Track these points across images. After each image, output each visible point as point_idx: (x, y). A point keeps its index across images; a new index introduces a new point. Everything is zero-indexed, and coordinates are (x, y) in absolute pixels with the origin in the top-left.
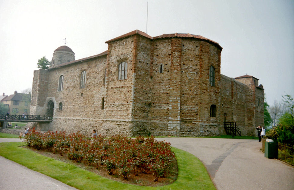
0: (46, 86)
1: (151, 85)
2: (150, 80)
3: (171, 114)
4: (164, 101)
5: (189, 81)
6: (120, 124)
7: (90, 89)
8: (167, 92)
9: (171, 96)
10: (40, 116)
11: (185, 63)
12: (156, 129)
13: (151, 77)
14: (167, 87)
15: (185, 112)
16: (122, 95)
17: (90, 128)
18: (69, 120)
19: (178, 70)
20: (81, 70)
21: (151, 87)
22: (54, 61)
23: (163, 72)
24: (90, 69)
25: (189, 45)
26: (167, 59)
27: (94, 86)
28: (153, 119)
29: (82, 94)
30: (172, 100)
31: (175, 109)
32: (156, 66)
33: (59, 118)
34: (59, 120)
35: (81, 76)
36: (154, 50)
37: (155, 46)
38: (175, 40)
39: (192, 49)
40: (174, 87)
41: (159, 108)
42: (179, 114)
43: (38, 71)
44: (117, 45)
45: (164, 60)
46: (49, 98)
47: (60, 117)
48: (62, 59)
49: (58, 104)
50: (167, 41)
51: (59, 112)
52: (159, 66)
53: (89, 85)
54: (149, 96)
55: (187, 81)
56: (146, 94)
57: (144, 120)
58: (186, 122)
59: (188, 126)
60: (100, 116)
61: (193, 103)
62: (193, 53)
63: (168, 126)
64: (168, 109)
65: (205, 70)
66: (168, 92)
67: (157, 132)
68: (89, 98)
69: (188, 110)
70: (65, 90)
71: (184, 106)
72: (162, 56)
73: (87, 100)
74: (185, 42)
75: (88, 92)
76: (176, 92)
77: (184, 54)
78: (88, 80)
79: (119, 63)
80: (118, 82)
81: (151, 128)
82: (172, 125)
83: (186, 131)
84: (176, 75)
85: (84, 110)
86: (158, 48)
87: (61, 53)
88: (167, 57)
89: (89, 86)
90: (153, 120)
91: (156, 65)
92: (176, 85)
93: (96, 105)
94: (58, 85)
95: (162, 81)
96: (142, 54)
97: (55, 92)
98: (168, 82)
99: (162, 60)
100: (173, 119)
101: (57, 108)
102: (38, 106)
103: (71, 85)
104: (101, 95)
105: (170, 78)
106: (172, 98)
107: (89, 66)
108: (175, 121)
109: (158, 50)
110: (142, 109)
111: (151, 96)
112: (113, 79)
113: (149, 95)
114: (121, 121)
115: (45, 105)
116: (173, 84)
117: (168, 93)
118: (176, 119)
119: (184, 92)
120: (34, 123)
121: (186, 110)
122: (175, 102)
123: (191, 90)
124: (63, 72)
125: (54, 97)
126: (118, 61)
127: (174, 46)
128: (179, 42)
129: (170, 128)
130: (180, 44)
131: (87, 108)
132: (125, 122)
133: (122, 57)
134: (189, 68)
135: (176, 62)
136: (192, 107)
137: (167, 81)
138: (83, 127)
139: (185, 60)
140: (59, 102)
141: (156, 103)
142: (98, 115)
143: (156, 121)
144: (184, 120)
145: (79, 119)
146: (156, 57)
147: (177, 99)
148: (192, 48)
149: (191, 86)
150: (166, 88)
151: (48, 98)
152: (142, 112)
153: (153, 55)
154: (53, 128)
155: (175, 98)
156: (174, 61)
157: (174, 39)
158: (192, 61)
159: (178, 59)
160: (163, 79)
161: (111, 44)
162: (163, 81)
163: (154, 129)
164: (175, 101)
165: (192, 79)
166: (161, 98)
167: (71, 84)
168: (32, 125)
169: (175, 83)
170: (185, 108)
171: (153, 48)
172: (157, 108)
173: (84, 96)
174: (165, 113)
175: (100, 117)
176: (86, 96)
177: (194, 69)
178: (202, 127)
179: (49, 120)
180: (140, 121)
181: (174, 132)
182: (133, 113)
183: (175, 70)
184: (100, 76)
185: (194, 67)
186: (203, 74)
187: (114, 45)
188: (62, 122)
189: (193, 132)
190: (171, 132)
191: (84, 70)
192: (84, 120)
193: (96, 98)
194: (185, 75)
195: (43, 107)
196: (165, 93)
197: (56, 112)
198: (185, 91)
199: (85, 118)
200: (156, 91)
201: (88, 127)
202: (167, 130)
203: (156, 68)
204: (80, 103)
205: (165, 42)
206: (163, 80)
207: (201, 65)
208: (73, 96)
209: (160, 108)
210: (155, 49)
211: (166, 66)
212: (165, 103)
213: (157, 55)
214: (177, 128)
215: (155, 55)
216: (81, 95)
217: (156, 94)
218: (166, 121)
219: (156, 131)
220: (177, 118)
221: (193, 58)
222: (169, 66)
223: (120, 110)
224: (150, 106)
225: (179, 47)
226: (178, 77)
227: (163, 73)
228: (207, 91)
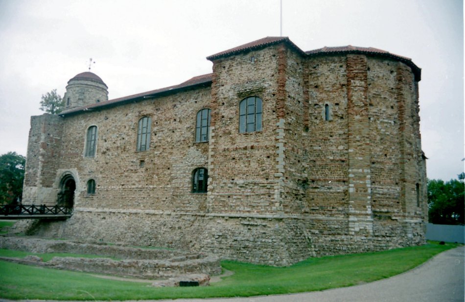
0: (58, 147)
1: (306, 145)
2: (304, 134)
3: (353, 202)
4: (336, 177)
5: (383, 137)
6: (252, 223)
7: (161, 153)
8: (341, 158)
9: (353, 165)
10: (45, 206)
11: (374, 102)
12: (321, 232)
13: (306, 129)
14: (341, 147)
15: (379, 197)
16: (252, 164)
17: (165, 231)
18: (112, 214)
19: (362, 116)
20: (139, 116)
21: (307, 149)
22: (69, 99)
23: (331, 118)
24: (159, 112)
25: (379, 68)
26: (337, 94)
27: (171, 147)
28: (314, 212)
29: (142, 162)
30: (354, 173)
31: (361, 191)
32: (316, 107)
33: (88, 210)
34: (88, 214)
35: (138, 127)
36: (310, 76)
37: (311, 69)
38: (354, 58)
39: (384, 76)
40: (356, 148)
41: (325, 191)
42: (369, 202)
43: (41, 116)
44: (235, 63)
45: (332, 95)
46: (64, 170)
47: (91, 209)
48: (85, 97)
49: (86, 182)
50: (336, 59)
51: (87, 197)
52: (322, 107)
53: (159, 144)
54: (303, 166)
55: (378, 138)
56: (299, 161)
57: (298, 215)
58: (380, 218)
59: (385, 224)
60: (187, 207)
61: (390, 179)
62: (386, 84)
63: (350, 226)
64: (346, 192)
65: (408, 117)
66: (343, 158)
67: (327, 239)
68: (161, 171)
69: (383, 194)
70: (100, 154)
71: (376, 186)
72: (328, 88)
73: (155, 175)
74: (372, 63)
75: (156, 158)
76: (361, 158)
77: (371, 86)
78: (156, 135)
79: (240, 100)
80: (239, 136)
81: (312, 231)
82: (356, 223)
83: (383, 236)
84: (360, 125)
85: (147, 195)
86: (318, 71)
87: (84, 86)
88: (337, 89)
89: (160, 146)
90: (313, 214)
91: (316, 105)
92: (361, 145)
93: (177, 185)
94: (83, 144)
95: (329, 138)
96: (292, 82)
97: (76, 160)
98: (343, 139)
99: (328, 95)
100: (358, 212)
101: (83, 190)
102: (41, 186)
103: (115, 145)
104: (190, 164)
105: (347, 130)
106: (355, 170)
107: (156, 106)
108: (361, 216)
109: (318, 76)
110: (294, 192)
111: (307, 166)
112: (227, 131)
113: (304, 164)
114: (252, 218)
115: (54, 184)
116: (354, 142)
117: (343, 161)
118: (363, 212)
119: (374, 159)
120: (33, 220)
121: (379, 194)
122: (360, 178)
123: (386, 155)
124: (95, 120)
125: (76, 169)
126: (240, 95)
127: (352, 69)
128: (362, 61)
129: (352, 229)
130: (364, 66)
131: (155, 190)
132: (264, 219)
133: (249, 87)
134: (382, 112)
135: (359, 99)
136: (389, 187)
137: (341, 137)
138: (147, 229)
139: (374, 97)
140: (88, 178)
141: (319, 180)
142: (184, 204)
143: (320, 217)
144: (376, 214)
145: (136, 214)
146: (313, 90)
147: (363, 173)
148: (385, 74)
149: (386, 146)
150: (338, 150)
151: (61, 172)
152: (294, 198)
153: (308, 86)
154: (75, 230)
155: (360, 170)
156: (354, 97)
157: (351, 56)
158: (385, 98)
159: (362, 94)
160: (332, 132)
161: (221, 61)
162: (331, 136)
163: (317, 232)
164: (362, 175)
165: (387, 133)
166: (330, 170)
167: (114, 143)
168: (28, 225)
169: (359, 141)
170: (378, 189)
171: (307, 72)
172: (321, 190)
173: (148, 167)
174: (339, 200)
175: (188, 209)
176: (151, 166)
177: (390, 115)
178: (410, 227)
179: (64, 215)
180: (293, 217)
181: (363, 238)
182: (283, 201)
183: (357, 115)
184: (186, 127)
185: (390, 111)
186: (406, 124)
187: (227, 64)
188: (95, 218)
189: (395, 238)
190: (355, 237)
191: (145, 116)
192: (147, 214)
193: (177, 171)
194: (375, 125)
195: (51, 188)
196: (337, 161)
197: (79, 198)
198: (376, 157)
199: (152, 211)
200: (318, 156)
201: (161, 228)
202: (346, 234)
203: (316, 112)
204: (137, 180)
205: (334, 62)
206: (332, 134)
207: (401, 107)
208: (120, 167)
209: (328, 190)
210: (311, 74)
211: (337, 108)
212: (339, 181)
213: (315, 85)
214: (367, 231)
215: (311, 85)
216: (139, 164)
217: (318, 163)
218: (343, 216)
219: (323, 236)
220: (367, 210)
221: (387, 94)
222: (343, 108)
223: (249, 194)
224: (306, 186)
225: (363, 71)
226: (363, 129)
227: (330, 121)
228: (412, 156)
